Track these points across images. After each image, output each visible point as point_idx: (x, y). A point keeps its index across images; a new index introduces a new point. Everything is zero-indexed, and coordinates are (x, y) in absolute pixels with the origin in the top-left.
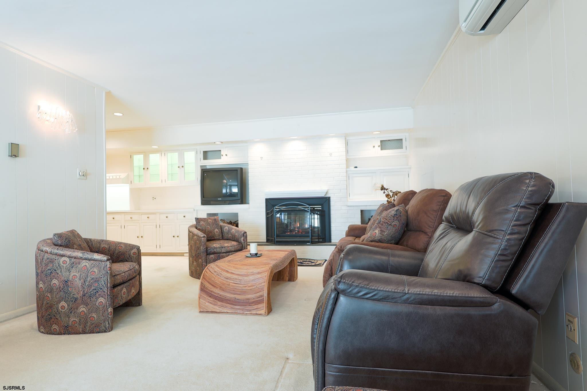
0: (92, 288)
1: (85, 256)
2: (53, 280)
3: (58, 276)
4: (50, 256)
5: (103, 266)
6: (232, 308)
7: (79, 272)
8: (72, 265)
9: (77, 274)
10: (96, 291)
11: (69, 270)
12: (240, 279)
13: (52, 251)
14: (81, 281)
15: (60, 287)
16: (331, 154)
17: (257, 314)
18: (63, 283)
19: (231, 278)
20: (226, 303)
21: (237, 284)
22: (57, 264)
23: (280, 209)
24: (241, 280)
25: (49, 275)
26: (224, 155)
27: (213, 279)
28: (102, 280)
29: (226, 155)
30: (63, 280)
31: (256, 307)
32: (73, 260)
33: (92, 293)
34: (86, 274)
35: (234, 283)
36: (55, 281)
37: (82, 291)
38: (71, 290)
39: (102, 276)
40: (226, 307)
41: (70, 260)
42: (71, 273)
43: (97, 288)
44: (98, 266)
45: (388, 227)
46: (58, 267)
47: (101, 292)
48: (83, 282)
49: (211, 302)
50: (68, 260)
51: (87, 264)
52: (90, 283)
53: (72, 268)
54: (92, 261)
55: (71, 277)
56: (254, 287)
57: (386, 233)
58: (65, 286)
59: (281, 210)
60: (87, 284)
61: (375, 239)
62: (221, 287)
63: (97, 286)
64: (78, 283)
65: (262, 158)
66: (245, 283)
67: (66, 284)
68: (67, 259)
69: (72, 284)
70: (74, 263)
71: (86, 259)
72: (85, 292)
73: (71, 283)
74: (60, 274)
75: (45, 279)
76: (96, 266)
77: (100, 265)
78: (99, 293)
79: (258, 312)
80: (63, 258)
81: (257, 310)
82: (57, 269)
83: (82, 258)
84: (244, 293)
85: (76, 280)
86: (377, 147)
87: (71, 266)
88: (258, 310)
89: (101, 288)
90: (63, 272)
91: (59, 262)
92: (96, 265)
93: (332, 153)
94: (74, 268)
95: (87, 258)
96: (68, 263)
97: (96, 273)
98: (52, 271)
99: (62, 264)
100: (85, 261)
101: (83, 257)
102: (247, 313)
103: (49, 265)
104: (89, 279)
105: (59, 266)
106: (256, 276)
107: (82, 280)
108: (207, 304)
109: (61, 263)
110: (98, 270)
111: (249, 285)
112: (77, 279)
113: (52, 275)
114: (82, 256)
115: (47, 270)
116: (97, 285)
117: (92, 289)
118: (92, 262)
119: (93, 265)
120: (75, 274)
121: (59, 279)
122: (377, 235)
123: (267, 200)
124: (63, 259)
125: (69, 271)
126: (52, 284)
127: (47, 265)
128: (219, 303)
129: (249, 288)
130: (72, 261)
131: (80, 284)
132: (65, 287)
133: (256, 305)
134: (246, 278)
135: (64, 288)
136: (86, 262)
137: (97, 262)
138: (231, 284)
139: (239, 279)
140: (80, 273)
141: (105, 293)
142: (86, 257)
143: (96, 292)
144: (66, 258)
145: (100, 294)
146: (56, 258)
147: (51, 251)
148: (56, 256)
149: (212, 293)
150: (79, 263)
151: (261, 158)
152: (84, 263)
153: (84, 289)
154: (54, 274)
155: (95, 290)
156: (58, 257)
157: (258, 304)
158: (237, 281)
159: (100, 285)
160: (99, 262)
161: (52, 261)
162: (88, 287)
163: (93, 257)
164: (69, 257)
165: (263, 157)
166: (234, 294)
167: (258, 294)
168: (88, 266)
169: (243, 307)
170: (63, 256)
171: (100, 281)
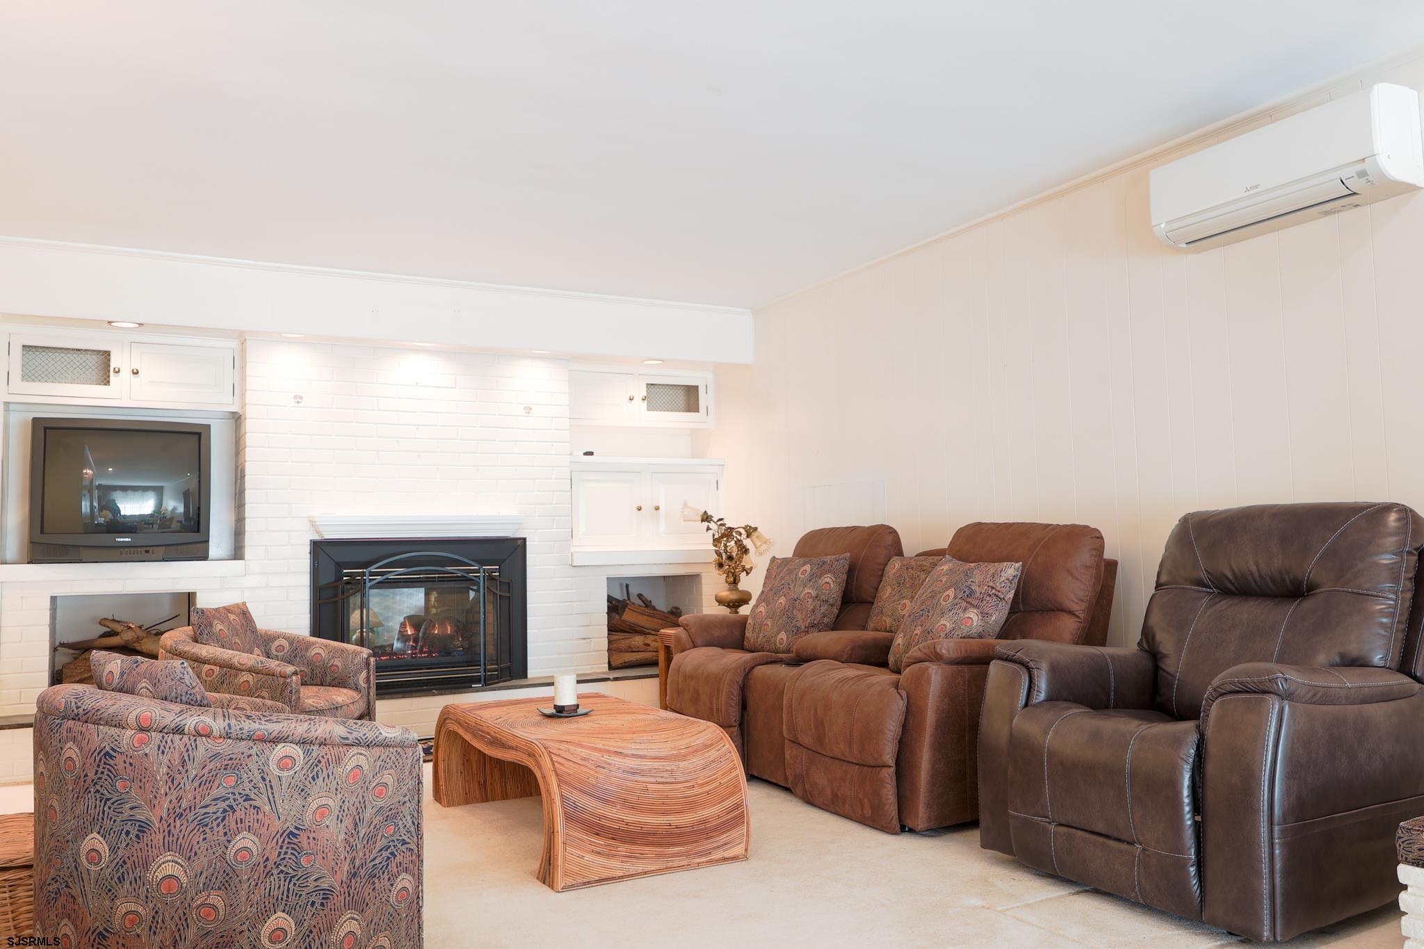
0: (379, 845)
1: (355, 734)
2: (238, 838)
3: (260, 816)
4: (226, 747)
5: (409, 761)
6: (659, 856)
7: (338, 792)
8: (315, 770)
9: (331, 802)
10: (390, 853)
11: (303, 790)
12: (669, 768)
13: (232, 725)
14: (344, 825)
15: (267, 859)
16: (528, 410)
17: (725, 859)
18: (280, 841)
19: (643, 770)
20: (642, 844)
21: (667, 783)
22: (256, 773)
23: (385, 577)
24: (672, 771)
25: (219, 820)
26: (126, 372)
27: (593, 781)
28: (406, 813)
29: (136, 373)
30: (281, 832)
31: (723, 838)
32: (316, 751)
33: (377, 861)
34: (360, 796)
35: (659, 783)
36: (245, 840)
37: (348, 860)
38: (308, 862)
39: (406, 799)
40: (641, 857)
41: (307, 753)
42: (310, 799)
43: (393, 841)
44: (397, 763)
45: (997, 605)
46: (261, 785)
47: (402, 854)
48: (351, 827)
49: (598, 849)
50: (301, 753)
51: (362, 761)
52: (372, 827)
53: (314, 779)
54: (376, 749)
55: (309, 816)
56: (713, 786)
57: (993, 618)
58: (286, 853)
59: (387, 579)
60: (364, 831)
61: (971, 632)
62: (625, 801)
63: (392, 835)
64: (334, 832)
65: (298, 399)
66: (688, 778)
67: (289, 843)
68: (296, 751)
69: (314, 838)
70: (319, 762)
71: (358, 744)
72: (357, 863)
73: (309, 838)
74: (267, 808)
75: (199, 837)
76: (388, 766)
77: (400, 761)
78: (399, 858)
79: (727, 854)
80: (280, 746)
81: (726, 847)
82: (256, 791)
83: (347, 739)
84: (691, 804)
85: (327, 823)
86: (638, 400)
87: (311, 776)
88: (729, 846)
89: (404, 840)
90: (279, 801)
91: (266, 764)
92: (388, 760)
93: (531, 406)
94: (321, 779)
95: (364, 738)
96: (300, 761)
97: (391, 789)
98: (234, 804)
99: (277, 772)
100: (354, 750)
101: (349, 735)
102: (698, 860)
103: (217, 782)
104: (367, 815)
105: (264, 779)
106: (707, 755)
107: (348, 822)
108: (588, 857)
109: (273, 767)
110: (396, 779)
111: (700, 782)
112: (330, 821)
113: (231, 820)
114: (345, 735)
115: (208, 800)
116: (391, 832)
117: (378, 849)
118: (376, 751)
119: (379, 763)
120: (323, 801)
121: (263, 831)
122: (975, 624)
123: (320, 549)
124: (281, 750)
125: (303, 793)
126: (231, 853)
127: (205, 783)
128: (623, 848)
129: (701, 791)
130: (314, 754)
131: (342, 837)
132: (289, 856)
133: (724, 833)
134: (682, 764)
135: (284, 859)
136: (361, 754)
137: (391, 749)
138: (650, 786)
139: (667, 771)
140: (339, 796)
141: (414, 857)
142: (361, 735)
143: (388, 858)
144: (291, 745)
145: (400, 863)
146: (251, 752)
147: (229, 725)
148: (251, 743)
149: (603, 822)
150: (338, 761)
151: (295, 397)
152: (356, 759)
153: (355, 852)
154: (240, 814)
155: (387, 850)
156: (260, 746)
157: (728, 831)
158: (665, 774)
159: (402, 830)
160: (395, 749)
161: (232, 765)
162: (365, 842)
163: (381, 734)
164: (303, 742)
165: (302, 395)
166: (665, 813)
167: (728, 803)
168: (366, 767)
169: (689, 847)
170: (276, 740)
171: (401, 815)
